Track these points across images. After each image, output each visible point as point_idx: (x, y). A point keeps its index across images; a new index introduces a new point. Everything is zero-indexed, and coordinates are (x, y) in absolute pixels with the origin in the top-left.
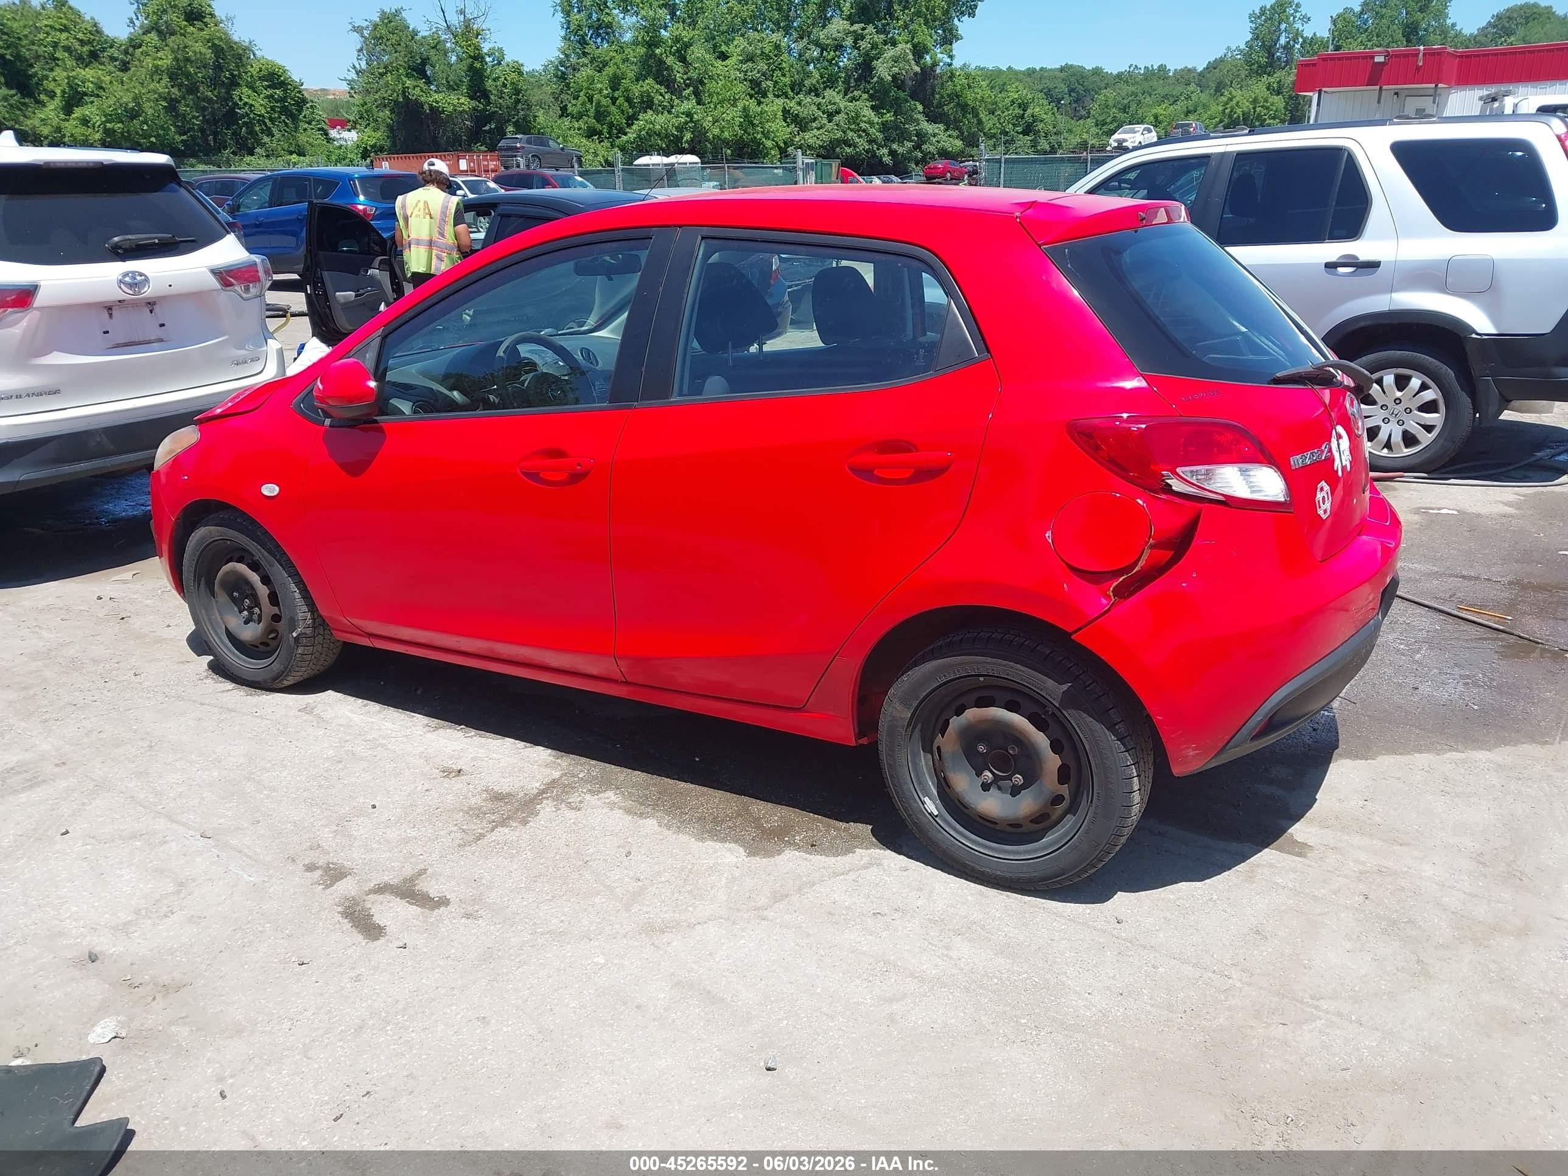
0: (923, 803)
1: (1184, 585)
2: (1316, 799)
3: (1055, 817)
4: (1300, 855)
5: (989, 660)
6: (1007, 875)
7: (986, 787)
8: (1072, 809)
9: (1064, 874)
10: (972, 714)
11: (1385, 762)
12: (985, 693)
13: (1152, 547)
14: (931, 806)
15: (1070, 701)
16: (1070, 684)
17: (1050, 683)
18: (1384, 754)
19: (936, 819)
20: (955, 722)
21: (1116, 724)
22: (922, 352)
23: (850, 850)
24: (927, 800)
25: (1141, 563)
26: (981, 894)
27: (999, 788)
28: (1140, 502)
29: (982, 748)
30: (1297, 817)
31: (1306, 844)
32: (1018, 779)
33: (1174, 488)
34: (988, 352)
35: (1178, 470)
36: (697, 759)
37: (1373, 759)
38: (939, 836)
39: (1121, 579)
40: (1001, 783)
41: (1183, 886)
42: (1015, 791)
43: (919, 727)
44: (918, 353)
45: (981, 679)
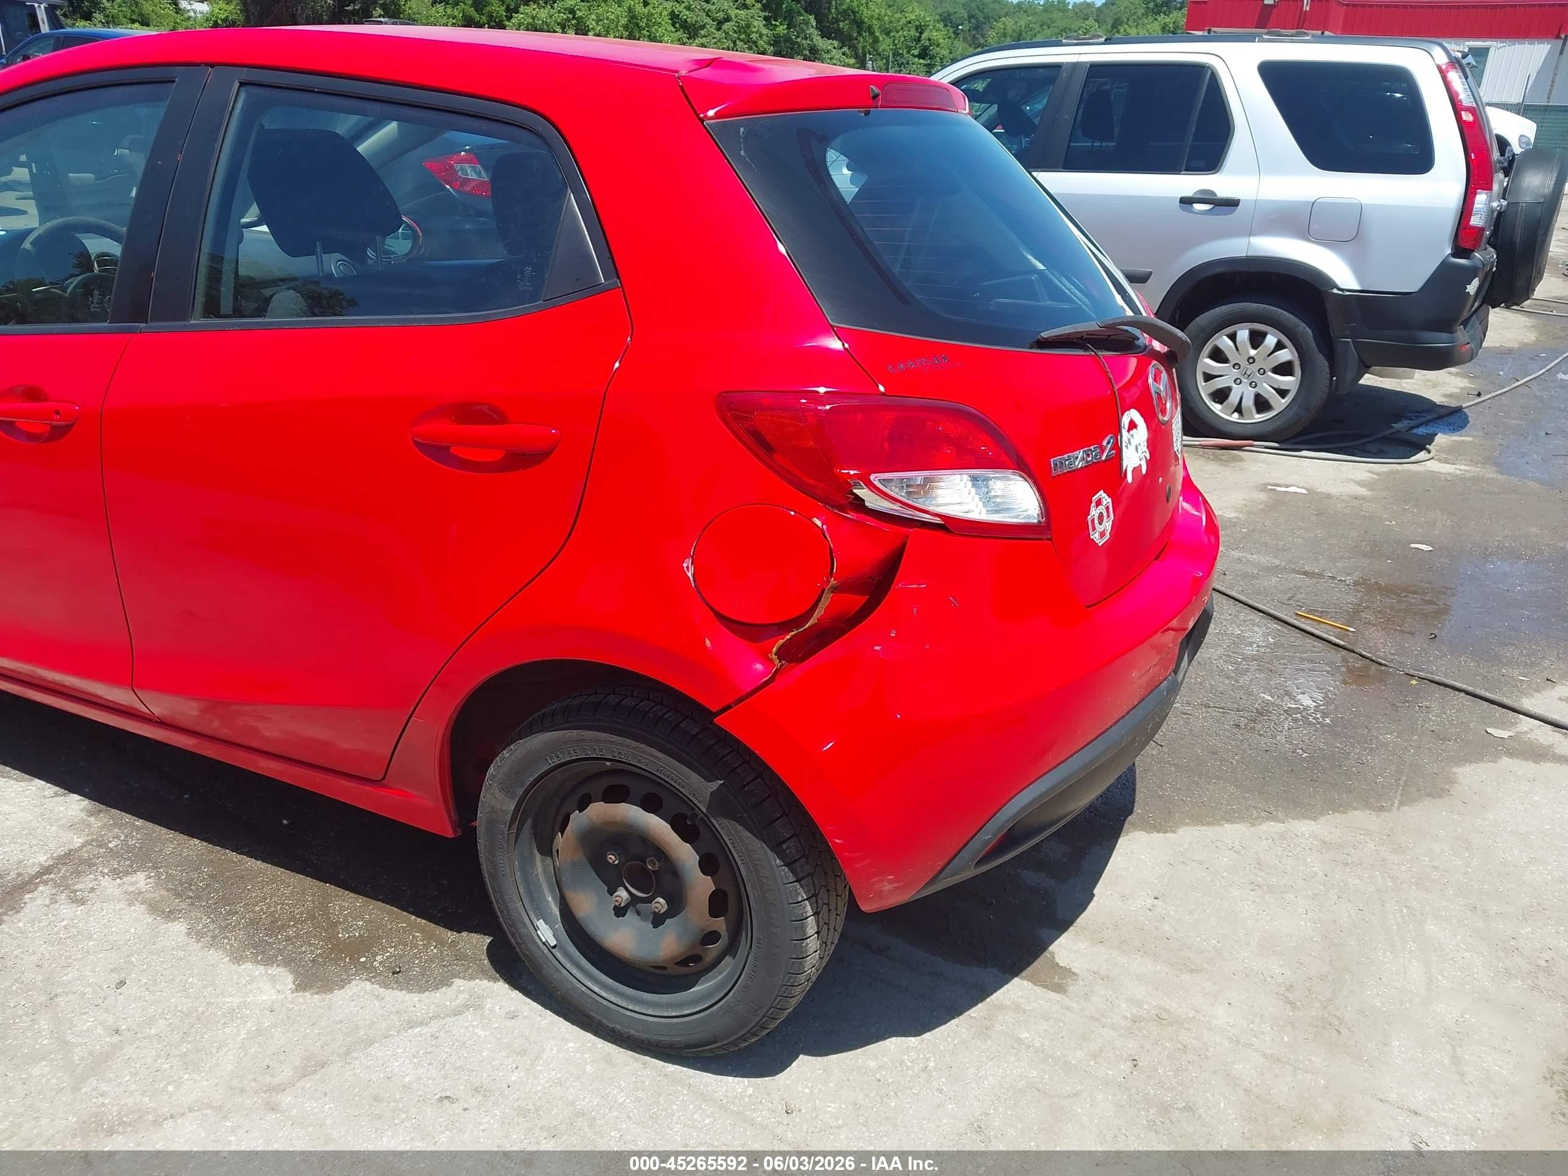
0: (536, 929)
1: (877, 648)
2: (1093, 895)
3: (709, 958)
4: (1059, 989)
5: (615, 738)
6: (644, 1036)
7: (620, 911)
8: (731, 949)
9: (716, 1042)
10: (598, 811)
11: (1188, 835)
12: (616, 781)
13: (835, 590)
14: (546, 933)
15: (721, 804)
16: (722, 782)
17: (695, 778)
18: (1188, 824)
19: (552, 950)
20: (578, 820)
21: (784, 842)
22: (528, 269)
23: (444, 982)
24: (541, 924)
25: (819, 613)
26: (608, 1059)
27: (638, 913)
28: (818, 522)
29: (612, 858)
30: (1063, 925)
31: (1070, 970)
32: (660, 904)
33: (867, 504)
34: (618, 278)
35: (872, 477)
36: (285, 822)
37: (1174, 832)
38: (556, 976)
39: (788, 637)
40: (640, 906)
41: (893, 1045)
42: (658, 920)
43: (529, 821)
44: (522, 272)
45: (608, 764)
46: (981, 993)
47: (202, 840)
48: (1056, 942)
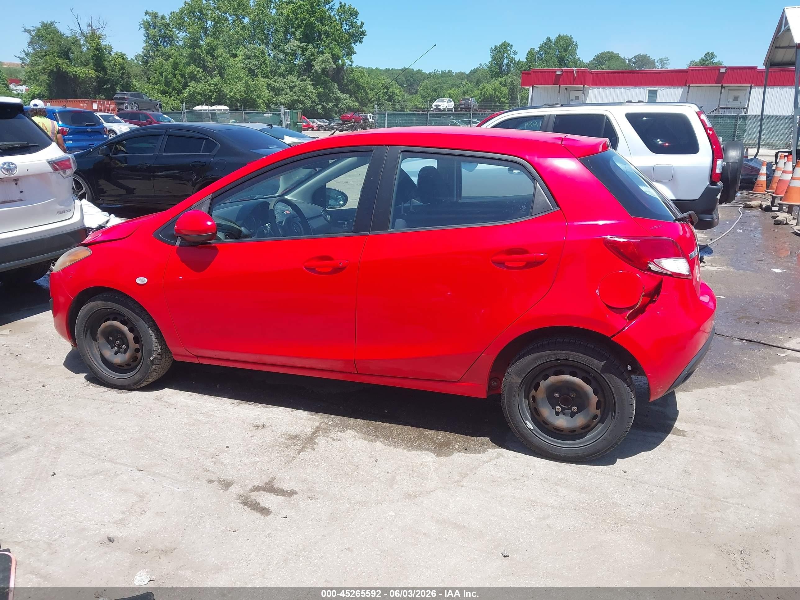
0: (526, 424)
1: (658, 313)
3: (592, 425)
4: (684, 436)
5: (564, 352)
6: (570, 456)
7: (557, 414)
8: (602, 421)
9: (599, 452)
10: (553, 379)
11: (697, 392)
12: (558, 368)
13: (644, 296)
14: (530, 425)
15: (605, 369)
16: (605, 362)
17: (596, 361)
18: (695, 389)
19: (533, 431)
20: (543, 384)
21: (627, 379)
22: (524, 206)
23: (484, 451)
24: (527, 422)
25: (639, 304)
26: (557, 465)
27: (564, 414)
28: (638, 275)
29: (557, 395)
31: (684, 431)
32: (575, 409)
33: (652, 269)
34: (558, 206)
35: (654, 261)
36: (386, 411)
38: (534, 439)
39: (631, 311)
40: (565, 411)
42: (573, 415)
43: (524, 387)
44: (521, 207)
45: (559, 361)
46: (662, 439)
47: (361, 419)
48: (675, 424)
